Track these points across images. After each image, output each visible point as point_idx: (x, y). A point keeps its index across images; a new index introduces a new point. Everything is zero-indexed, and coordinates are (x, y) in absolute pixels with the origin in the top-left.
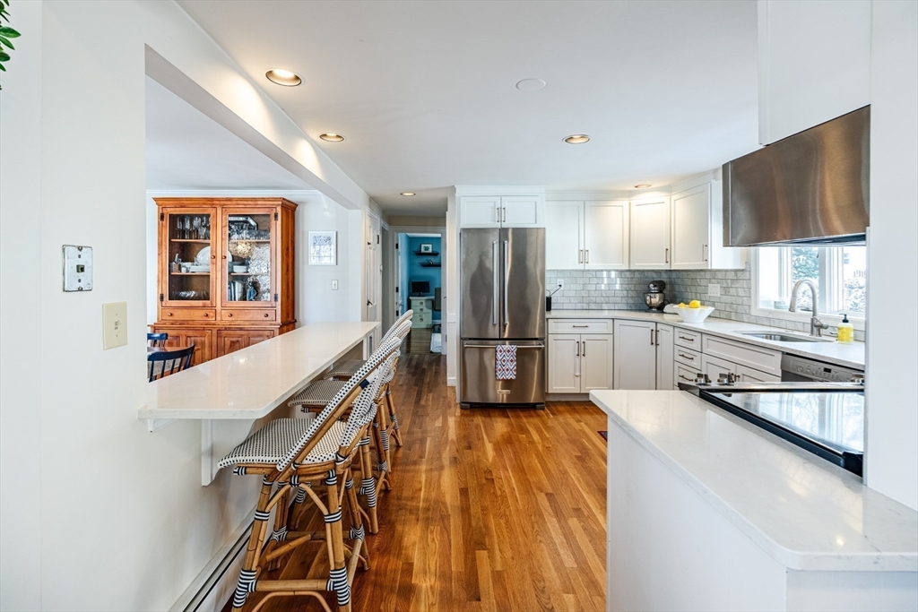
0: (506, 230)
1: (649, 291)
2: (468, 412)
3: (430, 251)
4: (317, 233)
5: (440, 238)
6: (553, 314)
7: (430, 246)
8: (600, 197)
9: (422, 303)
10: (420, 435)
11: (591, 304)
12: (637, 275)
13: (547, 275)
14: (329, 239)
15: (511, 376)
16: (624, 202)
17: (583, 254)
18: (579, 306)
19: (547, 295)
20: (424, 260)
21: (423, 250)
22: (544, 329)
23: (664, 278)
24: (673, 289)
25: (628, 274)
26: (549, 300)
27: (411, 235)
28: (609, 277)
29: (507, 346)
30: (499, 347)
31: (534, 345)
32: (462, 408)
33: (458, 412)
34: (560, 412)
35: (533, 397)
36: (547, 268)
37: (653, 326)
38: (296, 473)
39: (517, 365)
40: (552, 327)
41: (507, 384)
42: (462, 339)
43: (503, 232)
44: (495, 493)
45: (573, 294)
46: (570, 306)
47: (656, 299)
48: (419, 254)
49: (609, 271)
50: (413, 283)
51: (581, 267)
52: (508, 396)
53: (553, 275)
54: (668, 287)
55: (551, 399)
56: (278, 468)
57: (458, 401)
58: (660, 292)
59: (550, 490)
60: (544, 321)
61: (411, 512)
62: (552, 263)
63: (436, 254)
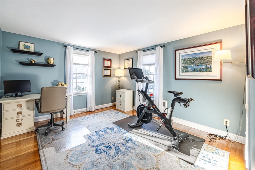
3: (31, 50)
7: (32, 46)
20: (24, 58)
21: (22, 48)
48: (16, 51)
63: (40, 54)
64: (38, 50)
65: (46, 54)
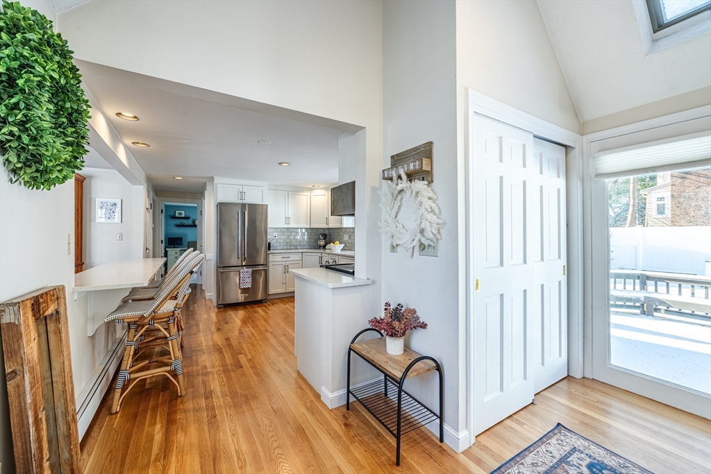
0: (245, 204)
1: (319, 239)
2: (222, 309)
3: (183, 215)
4: (104, 200)
5: (196, 207)
6: (271, 251)
7: (183, 212)
8: (296, 190)
9: (176, 253)
10: (194, 323)
11: (291, 246)
12: (314, 231)
13: (269, 230)
14: (115, 204)
15: (249, 286)
16: (308, 194)
17: (287, 219)
18: (285, 247)
19: (268, 241)
20: (178, 222)
21: (177, 215)
22: (266, 258)
23: (327, 232)
24: (330, 238)
25: (310, 230)
26: (269, 244)
27: (167, 203)
28: (301, 232)
29: (245, 269)
30: (242, 271)
31: (261, 268)
32: (218, 308)
33: (216, 310)
34: (276, 303)
35: (260, 296)
36: (269, 226)
37: (320, 255)
38: (153, 318)
39: (252, 280)
40: (271, 258)
41: (245, 291)
42: (218, 267)
43: (244, 205)
44: (244, 337)
45: (282, 241)
46: (281, 248)
47: (322, 243)
48: (174, 217)
49: (301, 228)
50: (169, 238)
51: (286, 226)
52: (245, 297)
53: (271, 230)
54: (328, 237)
55: (271, 297)
56: (145, 315)
57: (215, 304)
58: (324, 239)
59: (271, 331)
60: (267, 255)
61: (199, 351)
62: (272, 223)
63: (188, 218)
64: (188, 215)
65: (193, 217)
